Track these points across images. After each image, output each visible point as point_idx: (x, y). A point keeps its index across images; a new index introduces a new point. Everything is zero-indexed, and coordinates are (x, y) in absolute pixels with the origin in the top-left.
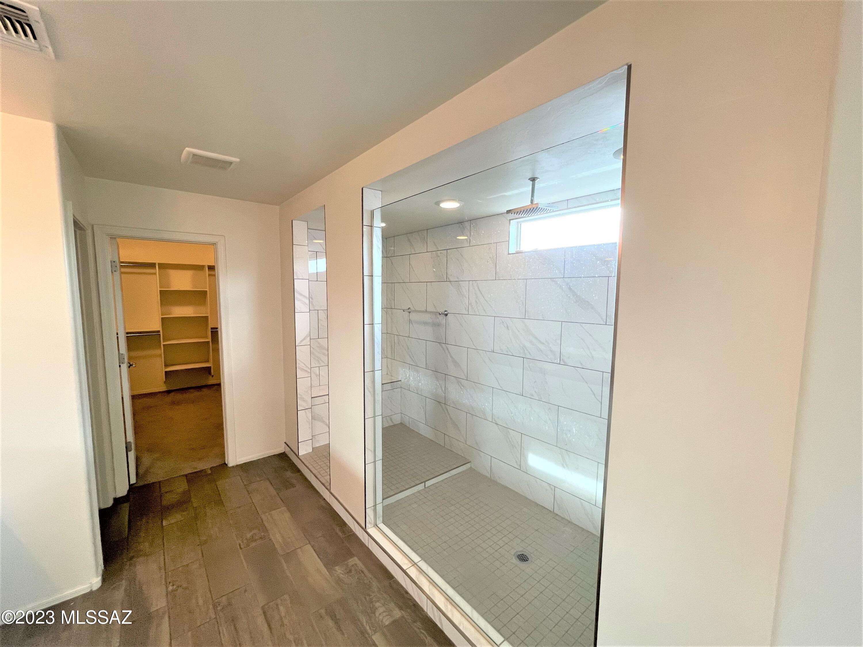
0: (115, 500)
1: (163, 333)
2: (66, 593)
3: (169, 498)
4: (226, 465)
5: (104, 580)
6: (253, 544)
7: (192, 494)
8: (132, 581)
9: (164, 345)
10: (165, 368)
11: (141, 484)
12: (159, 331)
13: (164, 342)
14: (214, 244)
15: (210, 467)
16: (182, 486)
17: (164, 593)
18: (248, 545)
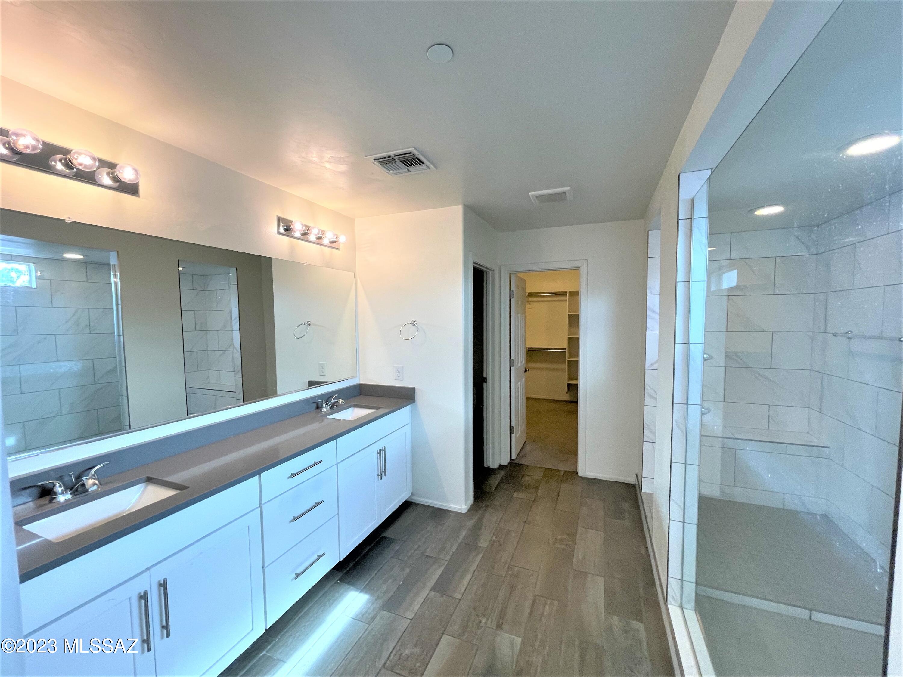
0: (500, 465)
1: (569, 351)
2: (452, 506)
3: (527, 480)
4: (577, 473)
5: (469, 510)
6: (558, 545)
7: (542, 485)
8: (480, 520)
9: (568, 361)
10: (568, 381)
11: (516, 462)
12: (565, 349)
13: (569, 358)
14: (578, 268)
15: (566, 469)
16: (538, 475)
17: (489, 539)
18: (554, 544)
